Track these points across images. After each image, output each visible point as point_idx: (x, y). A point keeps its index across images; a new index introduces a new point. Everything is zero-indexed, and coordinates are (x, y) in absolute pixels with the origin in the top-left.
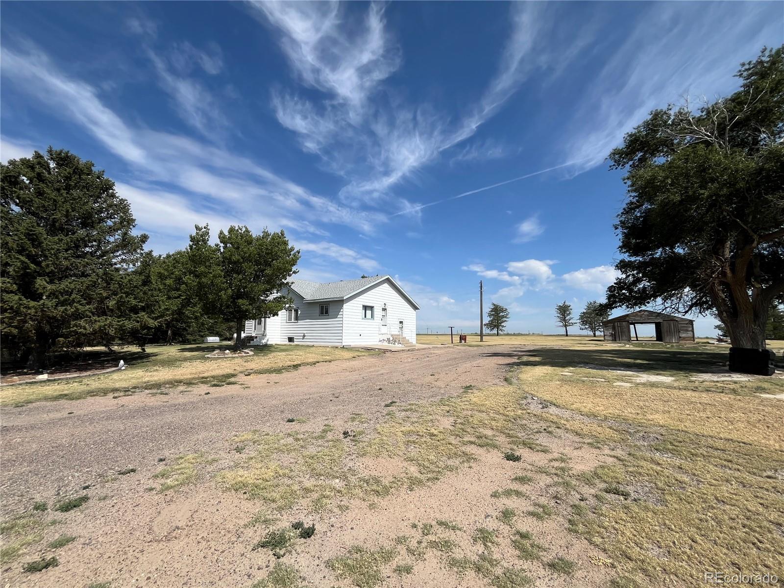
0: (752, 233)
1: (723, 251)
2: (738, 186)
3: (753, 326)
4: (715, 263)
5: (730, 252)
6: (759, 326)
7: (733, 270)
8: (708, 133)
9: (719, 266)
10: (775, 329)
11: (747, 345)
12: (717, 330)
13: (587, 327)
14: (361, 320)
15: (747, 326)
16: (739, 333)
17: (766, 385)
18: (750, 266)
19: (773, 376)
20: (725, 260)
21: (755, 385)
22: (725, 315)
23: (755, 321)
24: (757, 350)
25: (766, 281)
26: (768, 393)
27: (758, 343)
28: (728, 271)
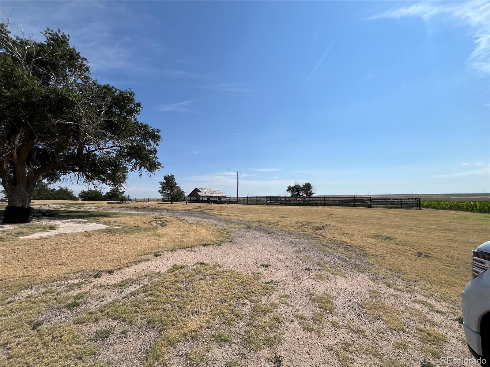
0: (35, 133)
1: (14, 140)
2: (32, 100)
3: (25, 192)
4: (7, 147)
5: (19, 142)
6: (29, 192)
7: (18, 154)
8: (20, 55)
9: (9, 149)
10: (39, 194)
11: (19, 204)
12: (3, 193)
15: (21, 192)
16: (15, 197)
17: (25, 230)
18: (30, 154)
19: (31, 223)
20: (15, 146)
21: (17, 231)
22: (7, 183)
23: (27, 189)
24: (24, 207)
25: (38, 165)
26: (25, 235)
27: (26, 202)
28: (15, 154)
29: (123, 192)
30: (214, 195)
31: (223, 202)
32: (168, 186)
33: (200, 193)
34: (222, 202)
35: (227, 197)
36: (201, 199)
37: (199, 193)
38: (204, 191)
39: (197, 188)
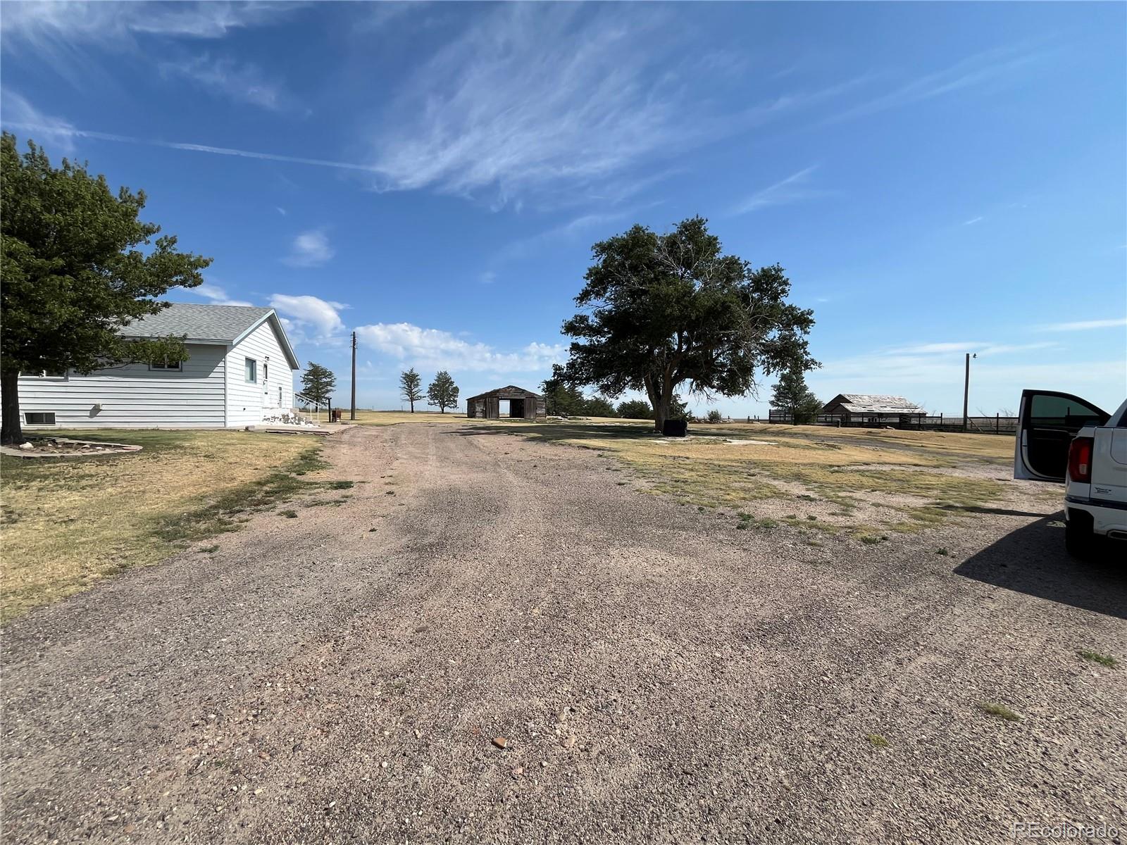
13: (436, 401)
14: (243, 383)
29: (684, 405)
30: (888, 410)
31: (920, 427)
32: (788, 393)
33: (848, 407)
34: (917, 428)
35: (927, 415)
36: (853, 420)
37: (846, 407)
38: (860, 400)
39: (842, 394)
